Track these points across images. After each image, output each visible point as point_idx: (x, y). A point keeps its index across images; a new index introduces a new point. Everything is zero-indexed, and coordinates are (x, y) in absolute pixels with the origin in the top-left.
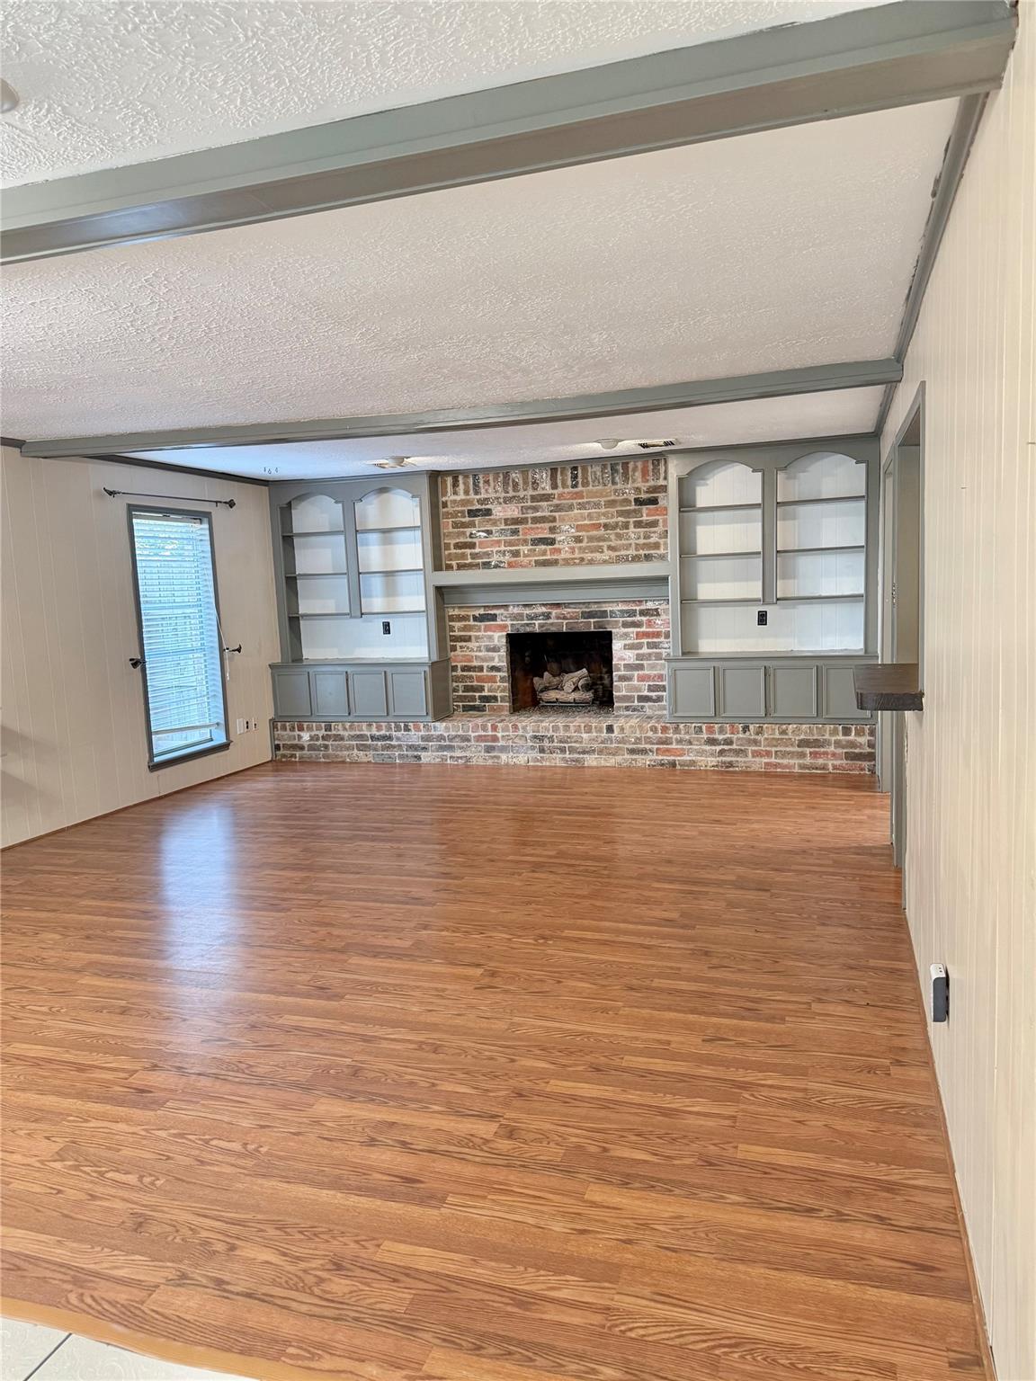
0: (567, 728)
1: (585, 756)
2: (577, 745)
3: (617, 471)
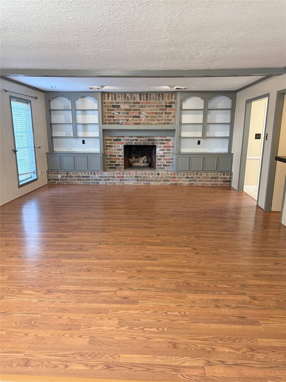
0: (145, 174)
1: (150, 182)
2: (148, 179)
3: (160, 96)
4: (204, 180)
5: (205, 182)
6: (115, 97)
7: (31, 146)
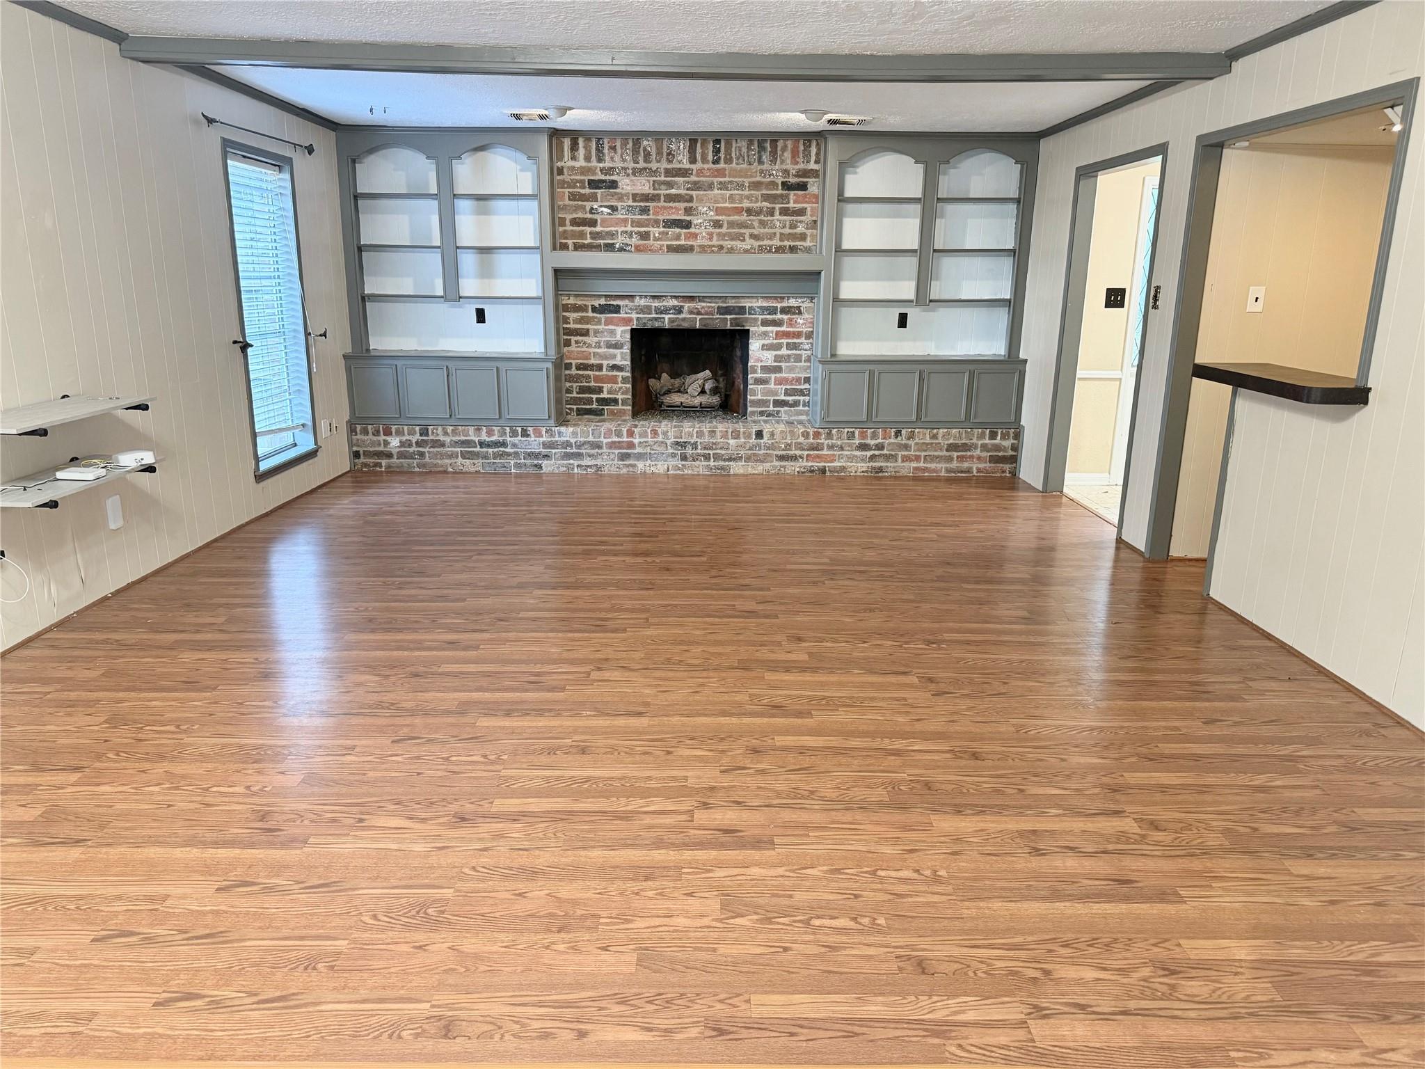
0: (712, 433)
1: (731, 463)
2: (723, 452)
3: (764, 149)
4: (923, 454)
5: (924, 463)
6: (599, 150)
7: (294, 327)
